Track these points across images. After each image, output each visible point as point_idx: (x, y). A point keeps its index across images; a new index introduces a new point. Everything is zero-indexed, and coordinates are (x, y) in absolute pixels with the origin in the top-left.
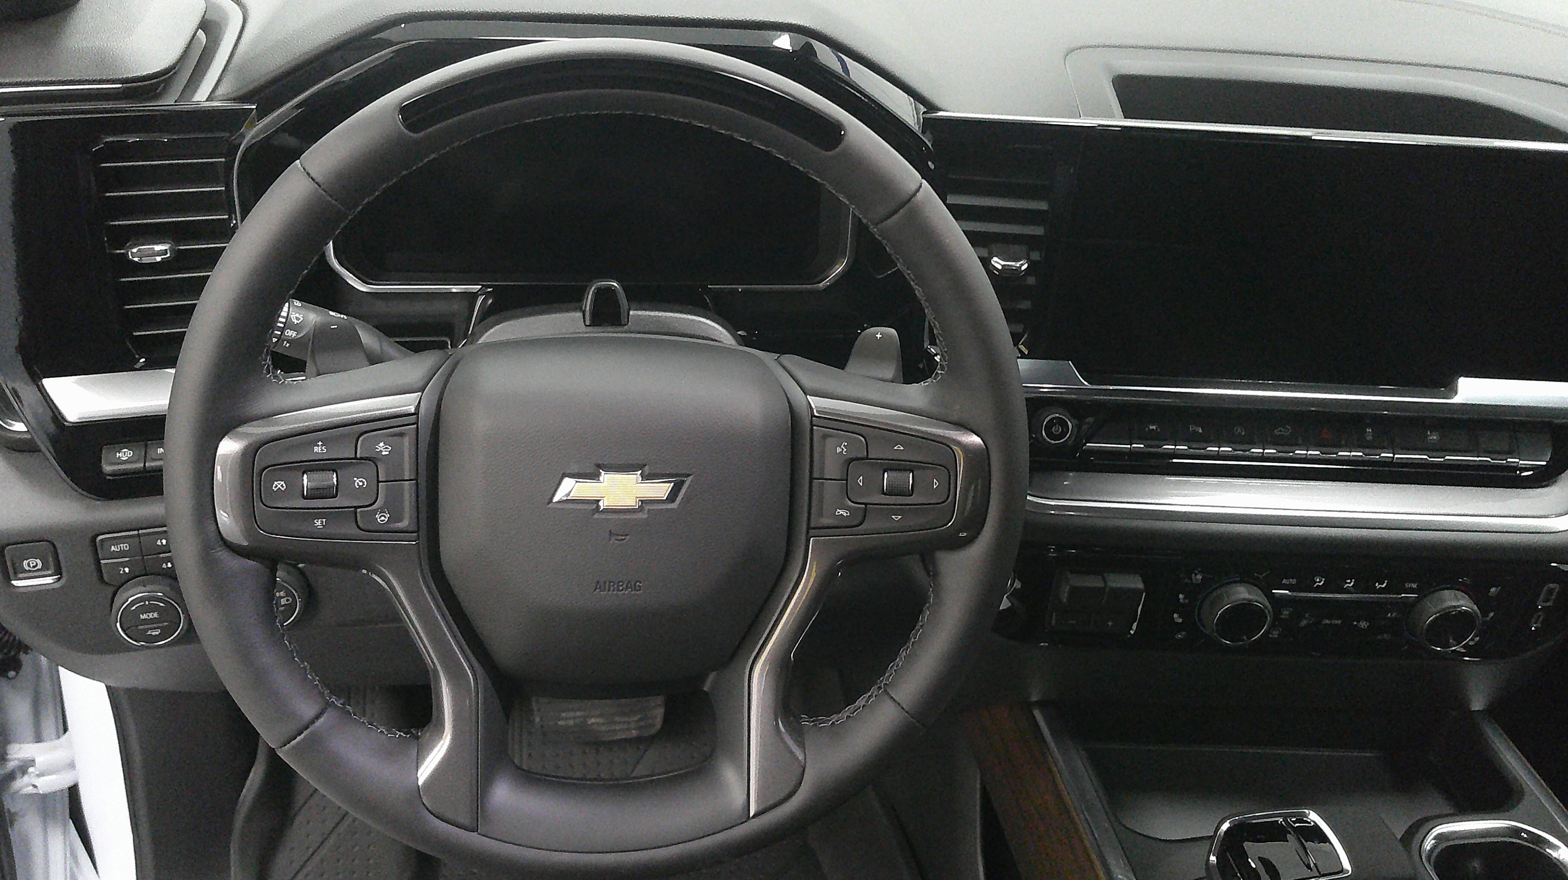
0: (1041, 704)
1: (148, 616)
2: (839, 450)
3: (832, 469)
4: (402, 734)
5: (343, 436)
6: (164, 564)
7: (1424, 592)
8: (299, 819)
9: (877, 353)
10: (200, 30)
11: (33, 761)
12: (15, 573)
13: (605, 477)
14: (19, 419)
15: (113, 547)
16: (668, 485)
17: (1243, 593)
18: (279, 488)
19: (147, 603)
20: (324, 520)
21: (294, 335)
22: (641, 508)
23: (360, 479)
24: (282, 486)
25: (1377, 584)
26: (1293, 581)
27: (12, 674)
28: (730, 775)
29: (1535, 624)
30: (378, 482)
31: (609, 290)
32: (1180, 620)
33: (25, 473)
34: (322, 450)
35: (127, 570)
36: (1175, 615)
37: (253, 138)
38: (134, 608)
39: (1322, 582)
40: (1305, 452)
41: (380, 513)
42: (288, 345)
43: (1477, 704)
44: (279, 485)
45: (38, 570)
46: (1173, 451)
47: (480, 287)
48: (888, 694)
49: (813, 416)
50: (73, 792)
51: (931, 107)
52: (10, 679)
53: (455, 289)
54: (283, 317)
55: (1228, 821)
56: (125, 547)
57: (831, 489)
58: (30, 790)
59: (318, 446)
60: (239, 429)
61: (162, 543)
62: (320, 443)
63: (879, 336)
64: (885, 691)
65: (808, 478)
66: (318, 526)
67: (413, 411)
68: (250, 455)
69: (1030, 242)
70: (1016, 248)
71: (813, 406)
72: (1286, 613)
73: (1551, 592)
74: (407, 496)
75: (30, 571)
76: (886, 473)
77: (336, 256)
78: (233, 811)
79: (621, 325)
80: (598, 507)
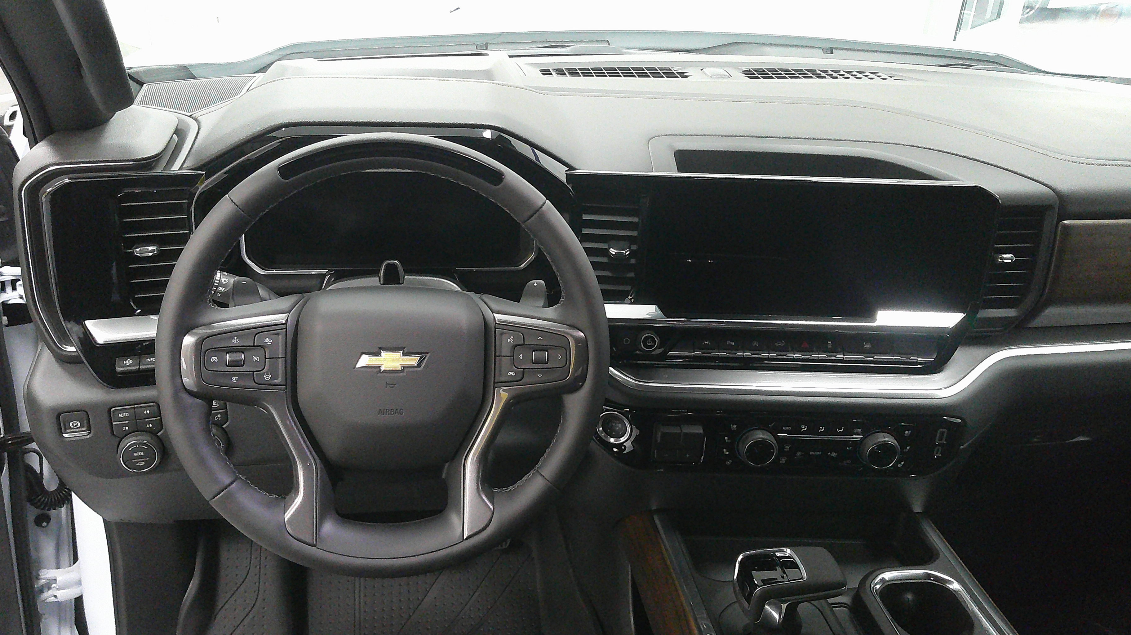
0: (658, 511)
1: (138, 454)
2: (509, 340)
3: (506, 351)
4: (277, 496)
5: (249, 334)
6: (148, 425)
7: (867, 433)
8: (219, 617)
9: (535, 294)
10: (174, 135)
11: (55, 580)
12: (65, 429)
13: (383, 354)
14: (72, 344)
15: (120, 414)
16: (417, 358)
17: (761, 435)
18: (214, 361)
19: (138, 446)
20: (237, 378)
21: (223, 290)
22: (403, 371)
23: (256, 357)
24: (216, 359)
25: (838, 430)
26: (789, 428)
27: (45, 524)
28: (454, 519)
29: (937, 454)
30: (266, 358)
31: (394, 266)
32: (727, 453)
33: (73, 375)
34: (237, 341)
35: (127, 428)
36: (724, 450)
37: (203, 189)
38: (130, 449)
39: (806, 429)
40: (793, 355)
41: (266, 375)
42: (220, 295)
43: (917, 508)
44: (214, 359)
45: (79, 428)
46: (717, 355)
47: (327, 271)
48: (539, 472)
49: (496, 323)
50: (79, 601)
51: (571, 168)
52: (43, 527)
53: (313, 272)
54: (217, 280)
55: (742, 555)
56: (126, 415)
57: (506, 361)
58: (53, 599)
60: (194, 331)
61: (147, 413)
62: (236, 338)
63: (535, 284)
64: (537, 471)
65: (494, 356)
66: (234, 381)
67: (284, 322)
68: (199, 345)
69: (630, 240)
70: (622, 243)
71: (496, 319)
72: (787, 448)
73: (943, 433)
74: (280, 365)
75: (73, 428)
76: (534, 352)
77: (247, 255)
78: (178, 610)
79: (399, 283)
80: (380, 370)
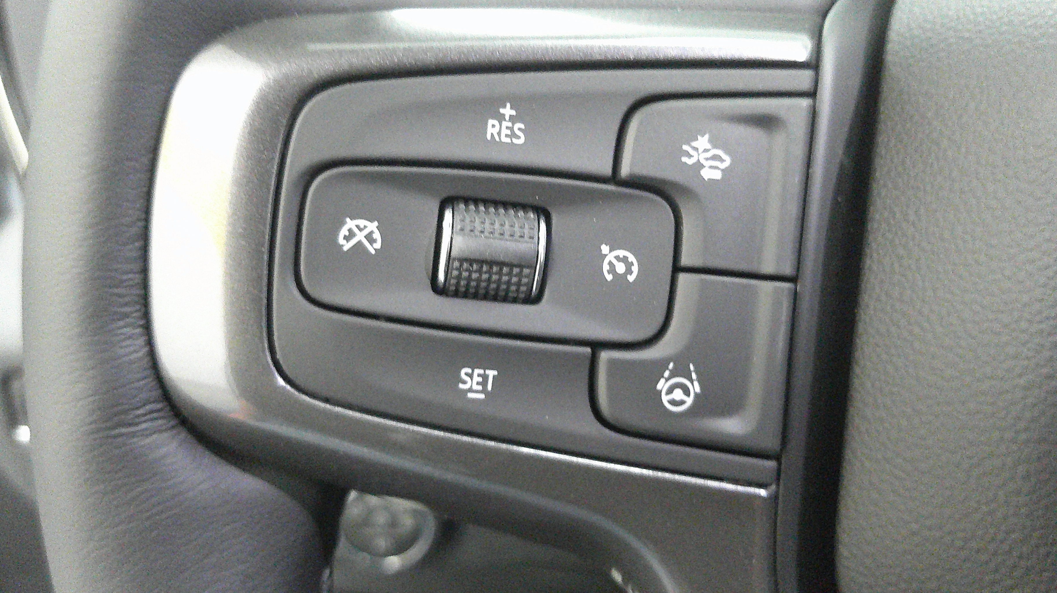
18: (360, 243)
20: (491, 373)
23: (621, 253)
30: (677, 269)
34: (513, 135)
41: (672, 376)
59: (501, 118)
62: (508, 111)
66: (471, 390)
74: (760, 330)
